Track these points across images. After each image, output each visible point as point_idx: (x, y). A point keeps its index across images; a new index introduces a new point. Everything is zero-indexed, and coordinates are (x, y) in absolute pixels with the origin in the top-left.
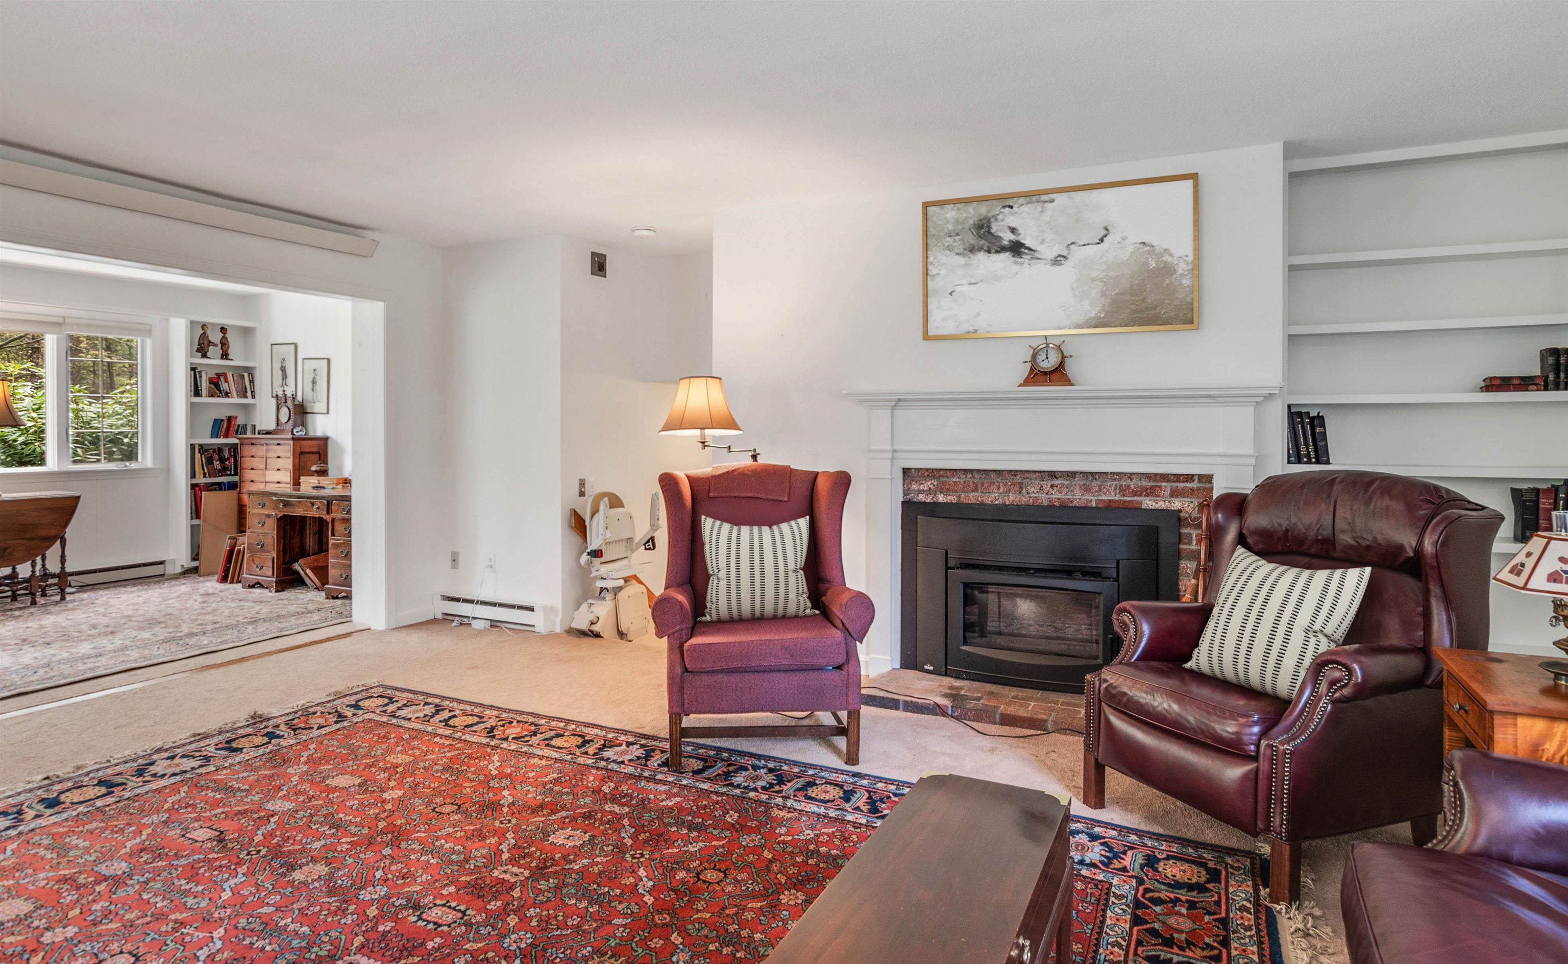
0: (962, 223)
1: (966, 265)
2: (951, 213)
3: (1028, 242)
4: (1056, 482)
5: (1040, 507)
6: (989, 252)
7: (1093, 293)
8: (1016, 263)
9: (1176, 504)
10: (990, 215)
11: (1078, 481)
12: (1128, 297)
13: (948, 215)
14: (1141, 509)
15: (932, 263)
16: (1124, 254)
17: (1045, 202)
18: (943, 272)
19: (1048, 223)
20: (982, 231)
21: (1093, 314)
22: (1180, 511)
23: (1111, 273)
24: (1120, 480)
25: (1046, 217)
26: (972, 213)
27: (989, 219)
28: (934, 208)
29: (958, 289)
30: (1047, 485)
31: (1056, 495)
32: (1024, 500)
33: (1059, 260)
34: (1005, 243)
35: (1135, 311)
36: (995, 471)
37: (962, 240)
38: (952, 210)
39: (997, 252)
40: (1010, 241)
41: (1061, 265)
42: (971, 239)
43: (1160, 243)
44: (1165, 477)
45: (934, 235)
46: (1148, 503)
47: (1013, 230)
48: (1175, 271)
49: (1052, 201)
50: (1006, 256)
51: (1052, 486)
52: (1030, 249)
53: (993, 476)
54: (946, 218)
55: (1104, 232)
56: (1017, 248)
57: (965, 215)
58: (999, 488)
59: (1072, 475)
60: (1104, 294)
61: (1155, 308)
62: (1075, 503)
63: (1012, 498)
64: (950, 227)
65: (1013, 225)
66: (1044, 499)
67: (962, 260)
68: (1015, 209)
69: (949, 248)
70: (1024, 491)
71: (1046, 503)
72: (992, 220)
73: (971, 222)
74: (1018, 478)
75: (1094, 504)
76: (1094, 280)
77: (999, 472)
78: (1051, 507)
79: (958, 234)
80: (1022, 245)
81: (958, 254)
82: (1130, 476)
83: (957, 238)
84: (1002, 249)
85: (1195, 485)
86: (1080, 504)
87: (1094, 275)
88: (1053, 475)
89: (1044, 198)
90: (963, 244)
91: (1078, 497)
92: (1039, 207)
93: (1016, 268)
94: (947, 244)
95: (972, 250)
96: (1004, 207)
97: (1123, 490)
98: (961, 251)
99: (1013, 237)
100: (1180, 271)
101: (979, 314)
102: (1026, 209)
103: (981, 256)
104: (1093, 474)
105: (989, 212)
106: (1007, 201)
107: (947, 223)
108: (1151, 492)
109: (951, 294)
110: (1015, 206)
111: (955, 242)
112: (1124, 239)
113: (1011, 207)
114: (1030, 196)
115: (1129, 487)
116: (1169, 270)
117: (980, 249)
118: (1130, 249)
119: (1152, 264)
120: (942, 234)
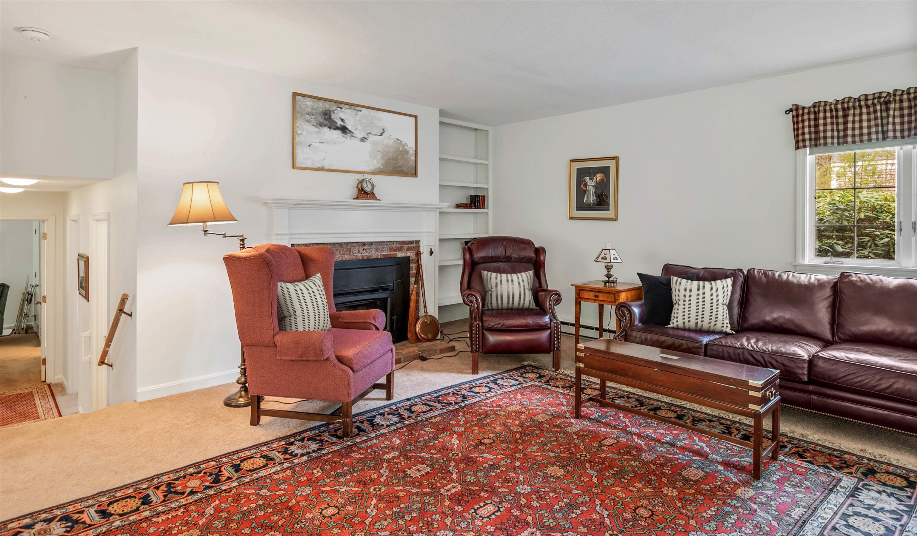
0: (316, 109)
1: (318, 132)
2: (309, 103)
3: (349, 127)
4: (365, 247)
5: (359, 260)
6: (330, 128)
7: (378, 156)
8: (344, 137)
9: (408, 254)
10: (331, 109)
11: (374, 246)
12: (392, 161)
13: (308, 103)
14: (396, 257)
15: (298, 127)
16: (391, 142)
17: (358, 110)
18: (304, 133)
19: (359, 121)
20: (327, 117)
21: (378, 166)
22: (409, 257)
23: (385, 150)
24: (389, 245)
25: (358, 118)
26: (322, 106)
27: (330, 112)
28: (300, 97)
29: (313, 144)
30: (361, 249)
31: (365, 254)
32: (352, 257)
33: (363, 139)
34: (339, 125)
35: (394, 167)
36: (338, 243)
37: (315, 118)
38: (310, 101)
39: (334, 129)
40: (341, 125)
41: (364, 142)
42: (321, 120)
43: (404, 140)
44: (405, 242)
45: (299, 112)
46: (399, 254)
47: (342, 120)
48: (409, 153)
49: (361, 111)
50: (338, 132)
51: (363, 249)
52: (350, 131)
53: (337, 246)
54: (306, 104)
55: (383, 131)
56: (344, 130)
57: (317, 106)
58: (340, 252)
59: (371, 243)
60: (382, 158)
61: (402, 167)
62: (372, 257)
63: (347, 257)
64: (309, 110)
65: (342, 118)
66: (360, 256)
67: (315, 129)
68: (343, 110)
69: (308, 121)
70: (351, 253)
71: (360, 258)
72: (332, 112)
73: (321, 110)
74: (349, 247)
75: (380, 257)
76: (379, 151)
77: (340, 244)
78: (363, 260)
79: (313, 115)
80: (347, 129)
81: (313, 125)
82: (393, 242)
83: (313, 117)
84: (337, 128)
85: (414, 245)
86: (374, 258)
87: (379, 149)
88: (364, 244)
89: (357, 108)
90: (316, 121)
91: (374, 254)
92: (355, 111)
93: (344, 139)
94: (307, 119)
95: (321, 125)
96: (338, 107)
97: (390, 249)
98: (315, 124)
99: (342, 124)
100: (411, 154)
101: (325, 159)
102: (349, 111)
103: (326, 129)
104: (379, 242)
105: (330, 107)
106: (340, 104)
107: (307, 107)
108: (400, 249)
109: (309, 146)
110: (344, 108)
111: (311, 118)
112: (390, 136)
113: (341, 108)
114: (351, 105)
115: (392, 247)
116: (406, 152)
117: (326, 126)
118: (392, 141)
119: (401, 149)
120: (304, 112)
